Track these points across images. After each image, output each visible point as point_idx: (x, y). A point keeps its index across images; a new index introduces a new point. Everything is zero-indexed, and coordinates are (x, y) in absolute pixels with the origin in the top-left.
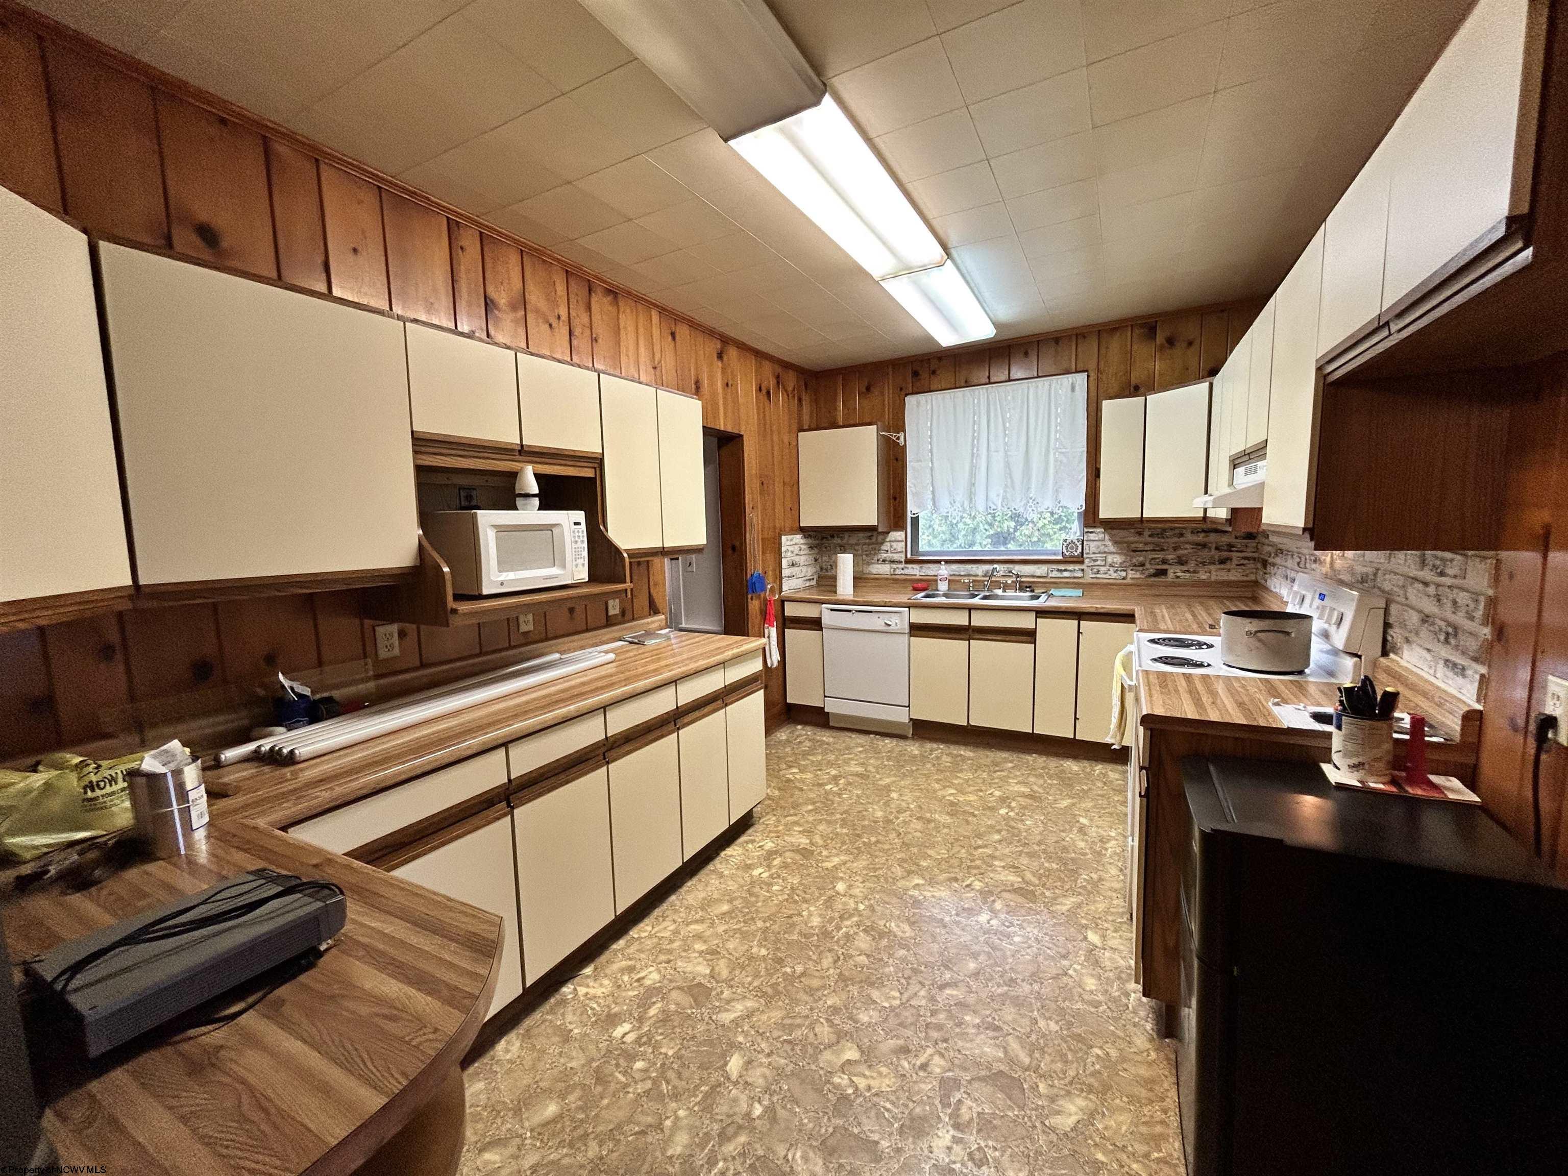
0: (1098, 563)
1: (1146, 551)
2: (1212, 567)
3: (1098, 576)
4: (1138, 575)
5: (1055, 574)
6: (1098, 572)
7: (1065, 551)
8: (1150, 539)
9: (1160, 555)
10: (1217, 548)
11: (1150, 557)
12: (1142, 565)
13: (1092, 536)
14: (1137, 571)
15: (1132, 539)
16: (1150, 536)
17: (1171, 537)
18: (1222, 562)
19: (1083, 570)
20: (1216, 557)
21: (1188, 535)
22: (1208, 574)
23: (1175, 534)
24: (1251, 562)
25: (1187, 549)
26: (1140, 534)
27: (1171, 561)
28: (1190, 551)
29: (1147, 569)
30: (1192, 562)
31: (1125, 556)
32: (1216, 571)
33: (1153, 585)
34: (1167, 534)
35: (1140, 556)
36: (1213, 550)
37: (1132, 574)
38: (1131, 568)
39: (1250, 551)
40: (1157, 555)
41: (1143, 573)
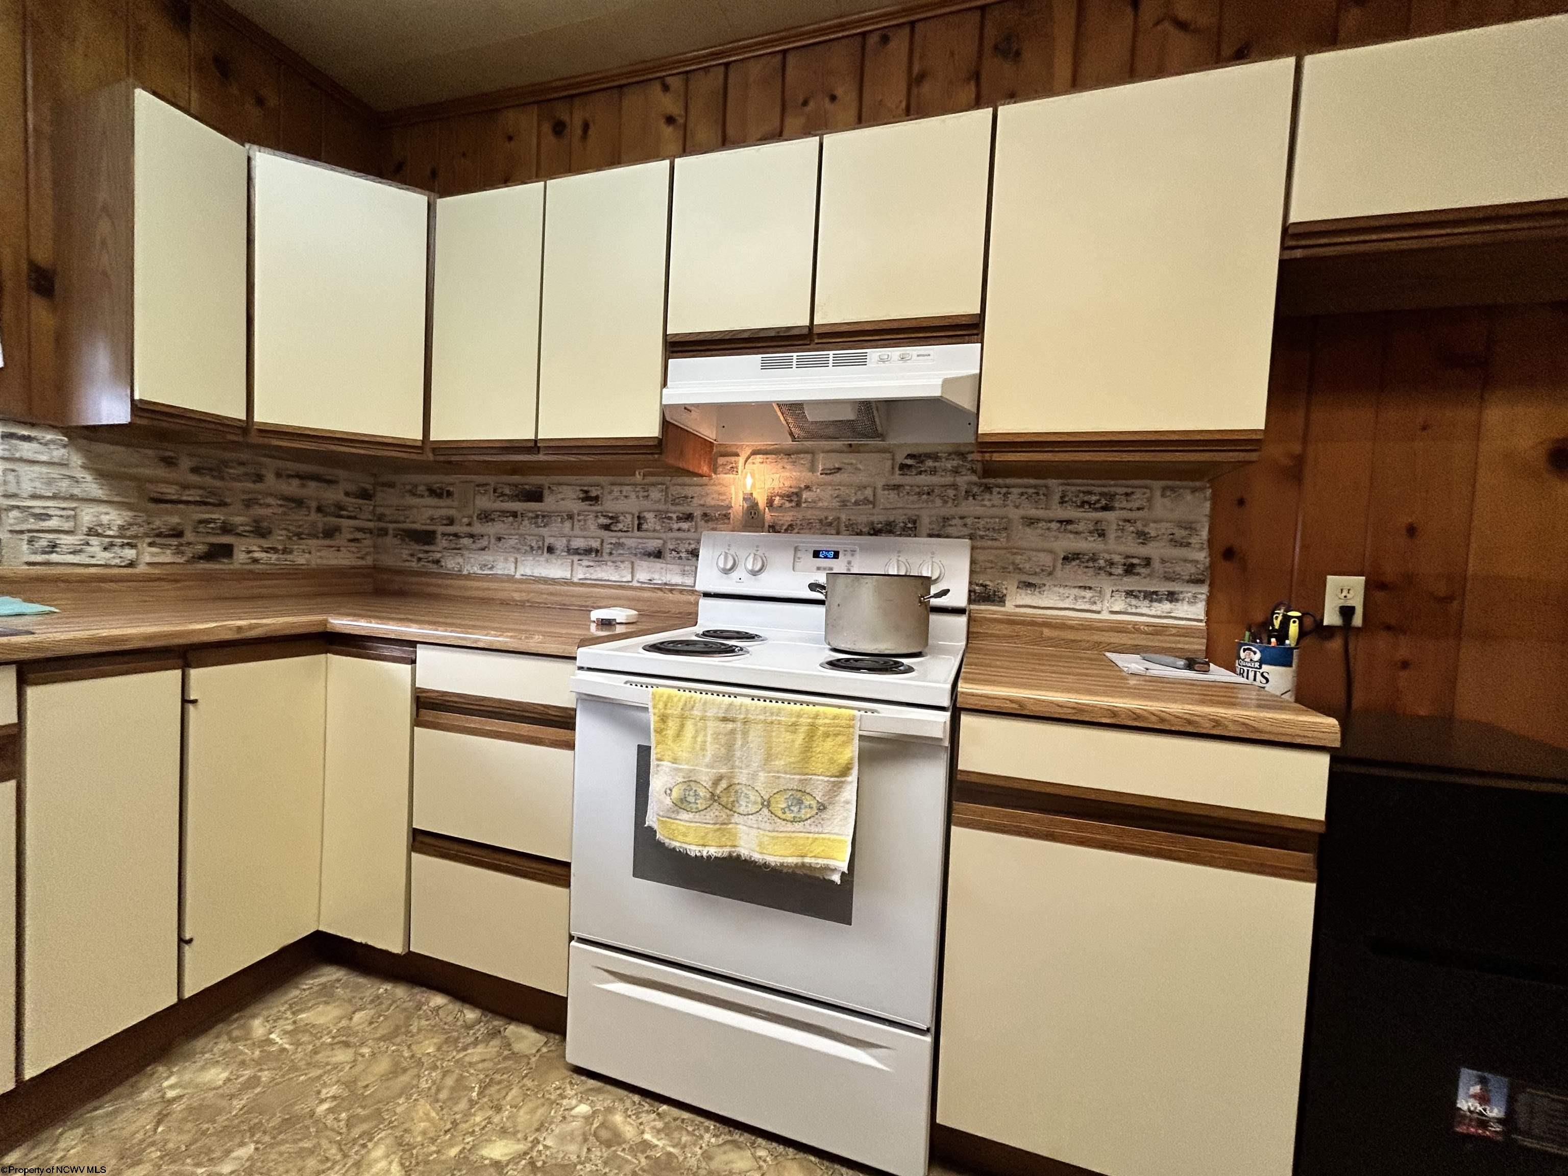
0: (53, 523)
1: (187, 503)
2: (313, 542)
3: (54, 557)
4: (167, 557)
6: (53, 547)
8: (194, 478)
9: (218, 515)
10: (319, 509)
11: (195, 517)
12: (178, 533)
13: (28, 449)
14: (163, 546)
15: (148, 472)
16: (195, 470)
17: (237, 479)
18: (330, 533)
20: (320, 525)
21: (270, 479)
22: (307, 556)
23: (246, 474)
24: (368, 535)
25: (269, 506)
26: (169, 462)
27: (241, 528)
28: (275, 511)
29: (189, 544)
30: (281, 532)
31: (131, 509)
32: (319, 551)
33: (209, 578)
34: (232, 471)
35: (171, 514)
36: (313, 510)
37: (153, 555)
38: (149, 540)
39: (364, 517)
40: (212, 513)
41: (179, 552)
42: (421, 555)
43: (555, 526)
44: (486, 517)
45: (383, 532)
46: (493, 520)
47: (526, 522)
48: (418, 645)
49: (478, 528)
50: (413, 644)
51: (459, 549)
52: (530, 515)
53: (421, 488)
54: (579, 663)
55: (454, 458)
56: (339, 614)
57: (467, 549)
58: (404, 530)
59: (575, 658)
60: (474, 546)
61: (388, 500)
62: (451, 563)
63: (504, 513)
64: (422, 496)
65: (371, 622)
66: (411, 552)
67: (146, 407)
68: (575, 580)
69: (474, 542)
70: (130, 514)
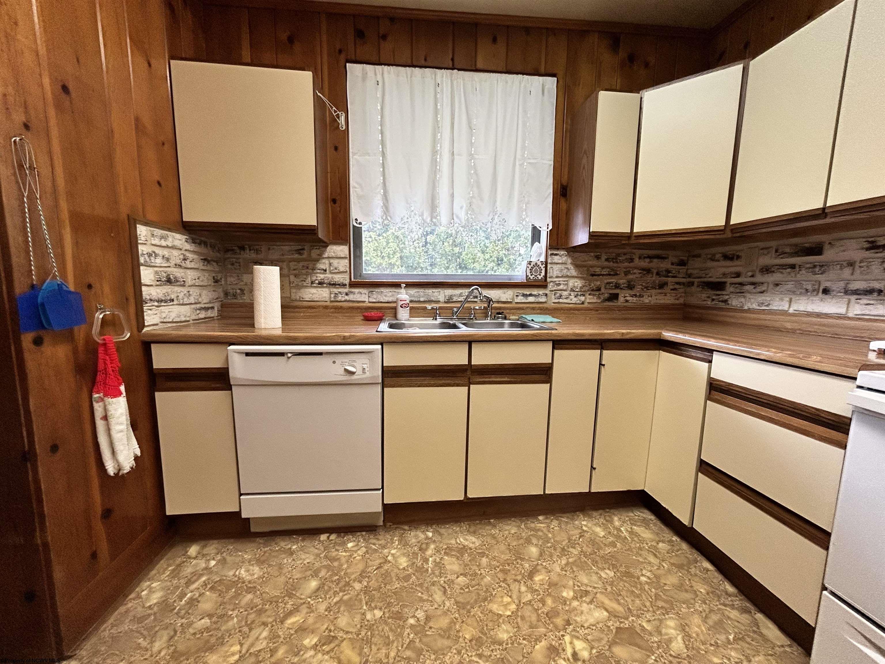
0: (561, 287)
1: (603, 275)
2: (653, 291)
3: (561, 300)
4: (595, 300)
5: (521, 299)
6: (561, 296)
7: (529, 274)
8: (606, 264)
9: (614, 280)
10: (658, 274)
11: (606, 281)
12: (599, 289)
13: (556, 259)
14: (594, 295)
15: (591, 263)
16: (607, 260)
17: (622, 262)
18: (662, 286)
19: (546, 295)
20: (657, 282)
21: (637, 261)
22: (650, 298)
23: (626, 259)
24: (682, 286)
25: (635, 273)
26: (598, 258)
27: (623, 285)
28: (637, 276)
29: (603, 293)
30: (638, 287)
31: (584, 280)
32: (656, 296)
33: (609, 309)
34: (621, 258)
35: (597, 281)
36: (654, 275)
37: (590, 299)
38: (589, 292)
39: (681, 276)
40: (611, 279)
41: (599, 298)
42: (714, 297)
43: (832, 274)
44: (767, 270)
45: (692, 284)
46: (773, 272)
47: (803, 272)
48: (714, 352)
49: (759, 278)
50: (711, 351)
51: (743, 293)
52: (808, 266)
53: (718, 256)
54: (858, 382)
55: (746, 233)
56: (667, 330)
57: (750, 293)
58: (704, 282)
59: (855, 379)
60: (754, 291)
61: (695, 265)
62: (735, 302)
63: (783, 267)
64: (718, 261)
65: (685, 336)
66: (707, 295)
67: (595, 234)
68: (850, 315)
69: (754, 288)
70: (584, 281)
